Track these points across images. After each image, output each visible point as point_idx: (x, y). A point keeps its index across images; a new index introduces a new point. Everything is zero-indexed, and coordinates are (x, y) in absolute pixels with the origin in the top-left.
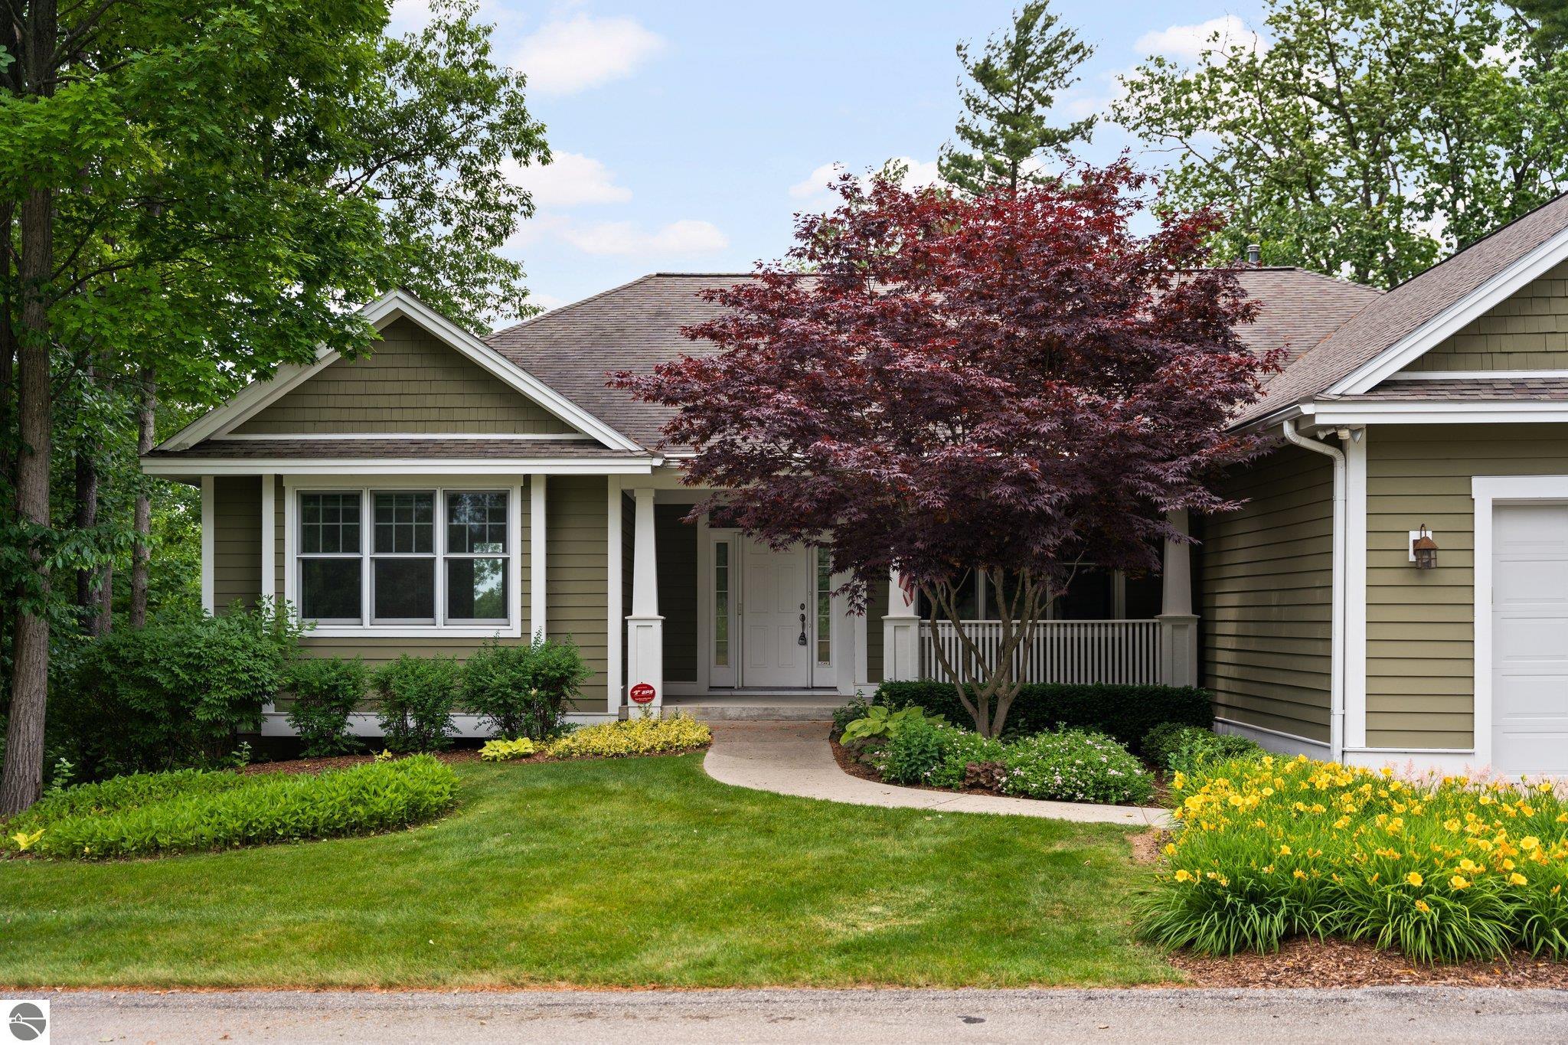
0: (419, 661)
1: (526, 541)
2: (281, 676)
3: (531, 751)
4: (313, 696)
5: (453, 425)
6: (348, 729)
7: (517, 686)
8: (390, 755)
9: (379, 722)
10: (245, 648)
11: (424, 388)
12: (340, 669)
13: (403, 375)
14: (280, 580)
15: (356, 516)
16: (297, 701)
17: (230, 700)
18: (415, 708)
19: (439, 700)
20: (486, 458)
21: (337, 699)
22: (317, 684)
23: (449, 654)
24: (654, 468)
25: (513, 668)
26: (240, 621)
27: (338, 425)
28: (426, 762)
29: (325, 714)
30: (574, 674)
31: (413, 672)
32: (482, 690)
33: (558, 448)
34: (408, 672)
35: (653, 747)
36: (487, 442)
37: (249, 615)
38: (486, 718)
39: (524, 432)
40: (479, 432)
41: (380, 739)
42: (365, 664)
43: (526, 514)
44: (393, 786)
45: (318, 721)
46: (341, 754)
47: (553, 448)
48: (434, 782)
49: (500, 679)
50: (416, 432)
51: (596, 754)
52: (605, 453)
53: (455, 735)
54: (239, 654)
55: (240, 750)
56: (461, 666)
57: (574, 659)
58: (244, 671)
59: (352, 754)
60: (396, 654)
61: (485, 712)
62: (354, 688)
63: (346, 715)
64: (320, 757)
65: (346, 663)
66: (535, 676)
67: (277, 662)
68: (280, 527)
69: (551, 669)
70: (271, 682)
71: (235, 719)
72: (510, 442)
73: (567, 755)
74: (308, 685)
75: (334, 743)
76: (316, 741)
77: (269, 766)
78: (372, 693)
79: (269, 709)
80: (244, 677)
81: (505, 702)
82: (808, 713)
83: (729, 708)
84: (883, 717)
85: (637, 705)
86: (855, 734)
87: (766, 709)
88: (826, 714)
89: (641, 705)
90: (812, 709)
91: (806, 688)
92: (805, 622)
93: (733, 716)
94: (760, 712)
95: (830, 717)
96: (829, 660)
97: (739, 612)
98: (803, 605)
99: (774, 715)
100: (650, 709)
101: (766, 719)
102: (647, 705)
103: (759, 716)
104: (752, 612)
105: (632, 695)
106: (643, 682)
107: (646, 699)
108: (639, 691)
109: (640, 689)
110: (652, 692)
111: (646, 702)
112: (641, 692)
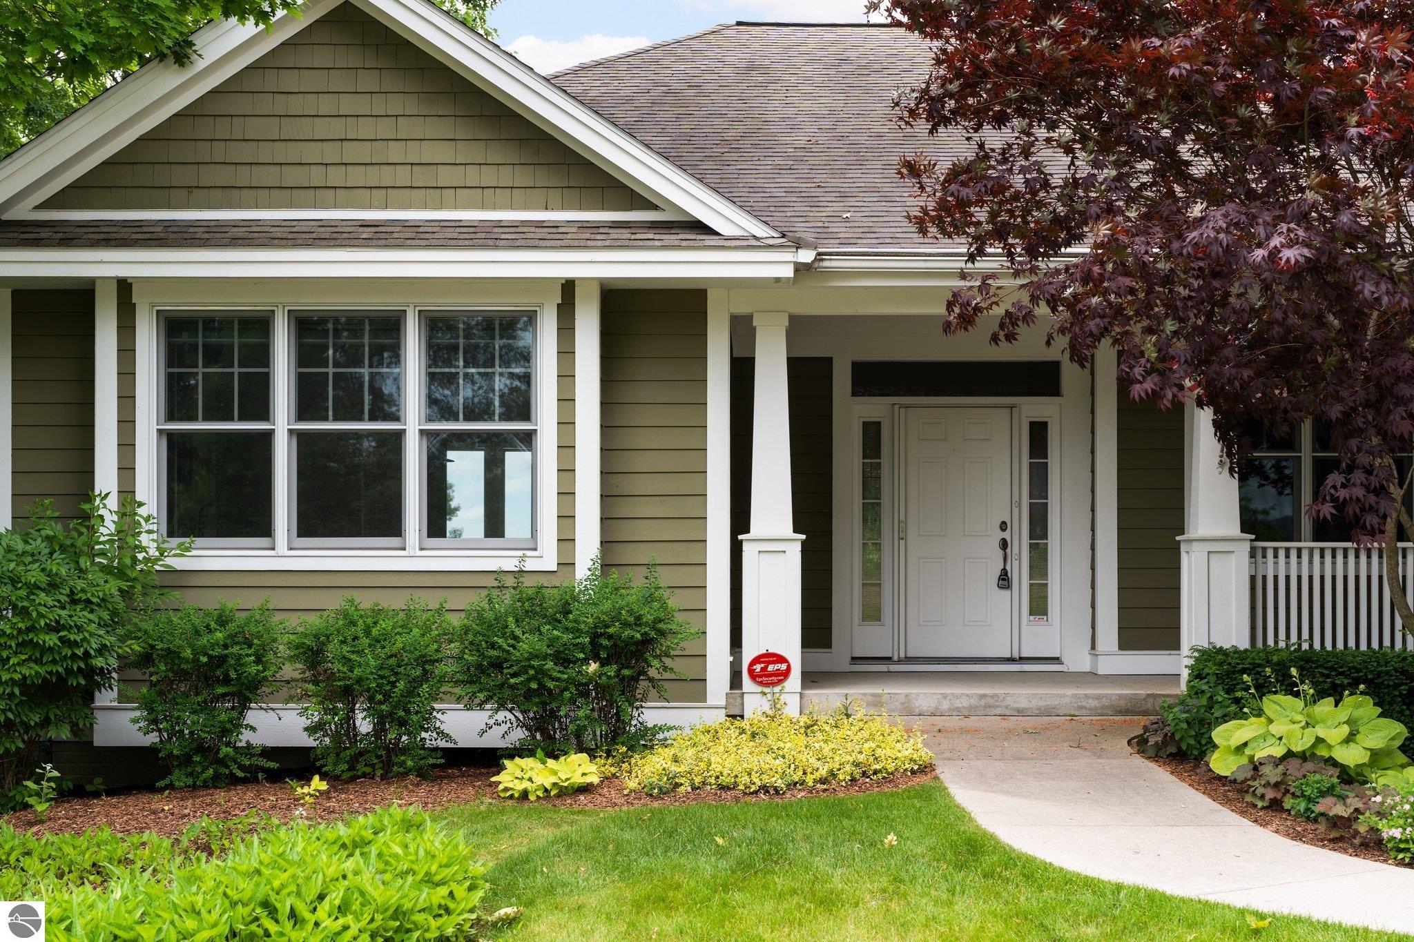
0: (378, 612)
1: (566, 401)
2: (123, 639)
3: (595, 780)
4: (183, 675)
5: (437, 193)
6: (246, 737)
7: (563, 659)
8: (323, 786)
9: (304, 722)
10: (53, 586)
11: (385, 129)
12: (231, 627)
13: (348, 105)
14: (127, 469)
15: (262, 355)
16: (153, 685)
17: (23, 683)
18: (371, 699)
19: (415, 684)
20: (496, 247)
21: (227, 681)
22: (188, 653)
23: (432, 600)
24: (800, 268)
25: (554, 622)
26: (49, 539)
27: (229, 195)
28: (409, 826)
29: (203, 708)
30: (662, 633)
31: (367, 632)
32: (497, 665)
33: (625, 234)
34: (359, 630)
35: (832, 774)
36: (498, 224)
37: (66, 529)
38: (502, 715)
39: (563, 208)
40: (483, 206)
41: (305, 751)
42: (277, 618)
43: (566, 353)
44: (335, 898)
45: (191, 721)
46: (233, 781)
47: (615, 233)
48: (430, 881)
49: (529, 643)
50: (370, 206)
51: (723, 788)
52: (710, 240)
53: (443, 744)
54: (42, 597)
55: (38, 779)
56: (456, 621)
57: (664, 607)
58: (50, 629)
59: (255, 780)
60: (334, 602)
61: (502, 706)
62: (259, 661)
63: (244, 707)
64: (194, 787)
65: (244, 615)
66: (595, 637)
67: (114, 613)
68: (127, 374)
69: (626, 625)
70: (102, 650)
71: (35, 718)
72: (540, 225)
73: (667, 789)
74: (171, 655)
75: (222, 762)
76: (186, 760)
77: (97, 806)
78: (291, 671)
79: (106, 698)
80: (51, 640)
81: (542, 686)
82: (1057, 703)
83: (918, 695)
84: (1299, 717)
85: (759, 689)
86: (1248, 751)
87: (984, 696)
88: (1088, 706)
89: (766, 690)
90: (1063, 696)
91: (1011, 660)
92: (1008, 550)
93: (925, 708)
94: (974, 702)
95: (1095, 709)
96: (1046, 614)
97: (901, 535)
98: (1004, 523)
99: (997, 706)
100: (782, 697)
101: (983, 713)
102: (777, 689)
103: (971, 708)
104: (920, 536)
105: (751, 672)
106: (770, 651)
107: (775, 679)
108: (763, 665)
109: (763, 662)
110: (784, 667)
111: (774, 684)
112: (767, 667)
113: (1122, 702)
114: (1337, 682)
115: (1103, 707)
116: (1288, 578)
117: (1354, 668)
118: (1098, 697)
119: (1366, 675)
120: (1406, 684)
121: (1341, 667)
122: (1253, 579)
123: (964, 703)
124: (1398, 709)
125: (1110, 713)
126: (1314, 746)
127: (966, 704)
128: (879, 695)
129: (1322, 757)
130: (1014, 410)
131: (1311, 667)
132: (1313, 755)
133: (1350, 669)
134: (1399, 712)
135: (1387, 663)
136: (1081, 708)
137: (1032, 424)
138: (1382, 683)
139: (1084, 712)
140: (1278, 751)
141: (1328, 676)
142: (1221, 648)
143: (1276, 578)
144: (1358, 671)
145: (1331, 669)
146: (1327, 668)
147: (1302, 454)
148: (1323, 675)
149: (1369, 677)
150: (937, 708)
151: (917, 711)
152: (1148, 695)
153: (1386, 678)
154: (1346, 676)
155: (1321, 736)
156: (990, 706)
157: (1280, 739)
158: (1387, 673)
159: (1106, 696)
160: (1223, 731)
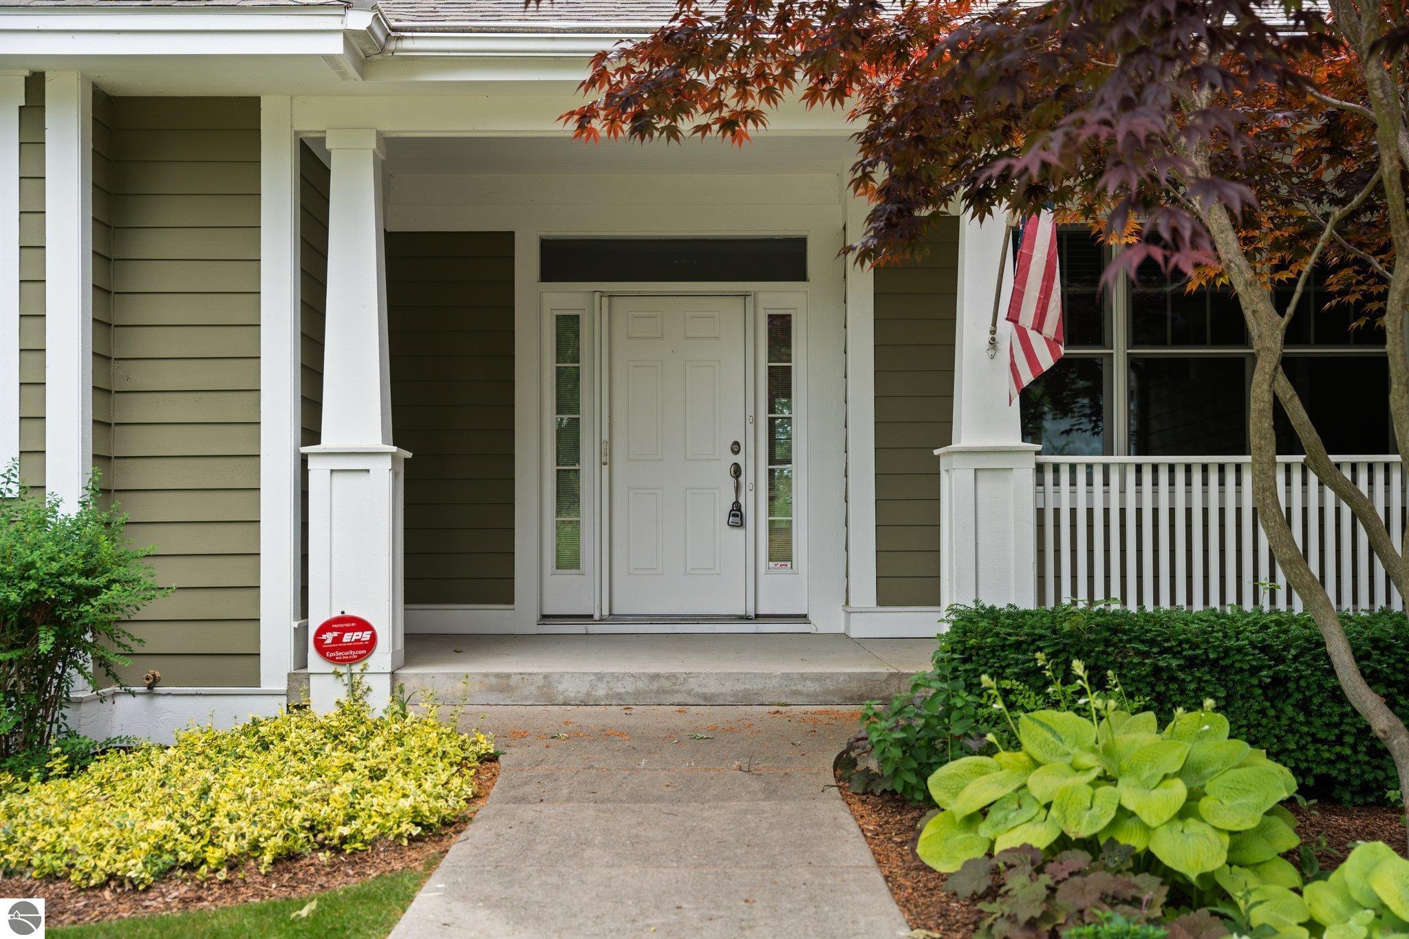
24: (353, 42)
82: (760, 686)
83: (562, 675)
84: (1087, 760)
85: (330, 668)
86: (985, 830)
87: (656, 676)
88: (805, 690)
89: (342, 669)
90: (769, 676)
91: (744, 618)
92: (742, 479)
93: (572, 695)
94: (641, 685)
95: (816, 695)
96: (789, 559)
97: (604, 460)
98: (736, 443)
99: (676, 692)
100: (363, 680)
101: (655, 701)
102: (356, 668)
103: (638, 694)
104: (630, 460)
105: (319, 644)
106: (349, 613)
107: (353, 653)
108: (336, 634)
109: (336, 630)
110: (366, 636)
111: (351, 661)
112: (341, 637)
113: (854, 686)
114: (1162, 664)
115: (827, 692)
116: (1090, 511)
117: (1187, 641)
118: (820, 678)
119: (1206, 652)
120: (1270, 667)
121: (1167, 640)
122: (1040, 513)
123: (629, 686)
124: (1256, 707)
125: (837, 701)
126: (1114, 824)
127: (630, 689)
128: (508, 676)
129: (1130, 848)
130: (748, 299)
131: (1121, 640)
132: (1112, 842)
133: (1180, 644)
134: (1258, 712)
135: (1238, 633)
136: (796, 693)
137: (772, 318)
138: (1232, 665)
139: (800, 699)
140: (1041, 837)
141: (1146, 655)
142: (992, 608)
143: (1073, 511)
144: (1195, 646)
145: (1152, 642)
146: (1143, 642)
147: (1114, 351)
148: (1138, 653)
149: (1212, 656)
150: (589, 694)
151: (561, 699)
152: (891, 675)
153: (1238, 657)
154: (1176, 655)
155: (1130, 805)
156: (665, 692)
157: (1048, 806)
158: (1240, 650)
159: (832, 676)
160: (952, 777)
